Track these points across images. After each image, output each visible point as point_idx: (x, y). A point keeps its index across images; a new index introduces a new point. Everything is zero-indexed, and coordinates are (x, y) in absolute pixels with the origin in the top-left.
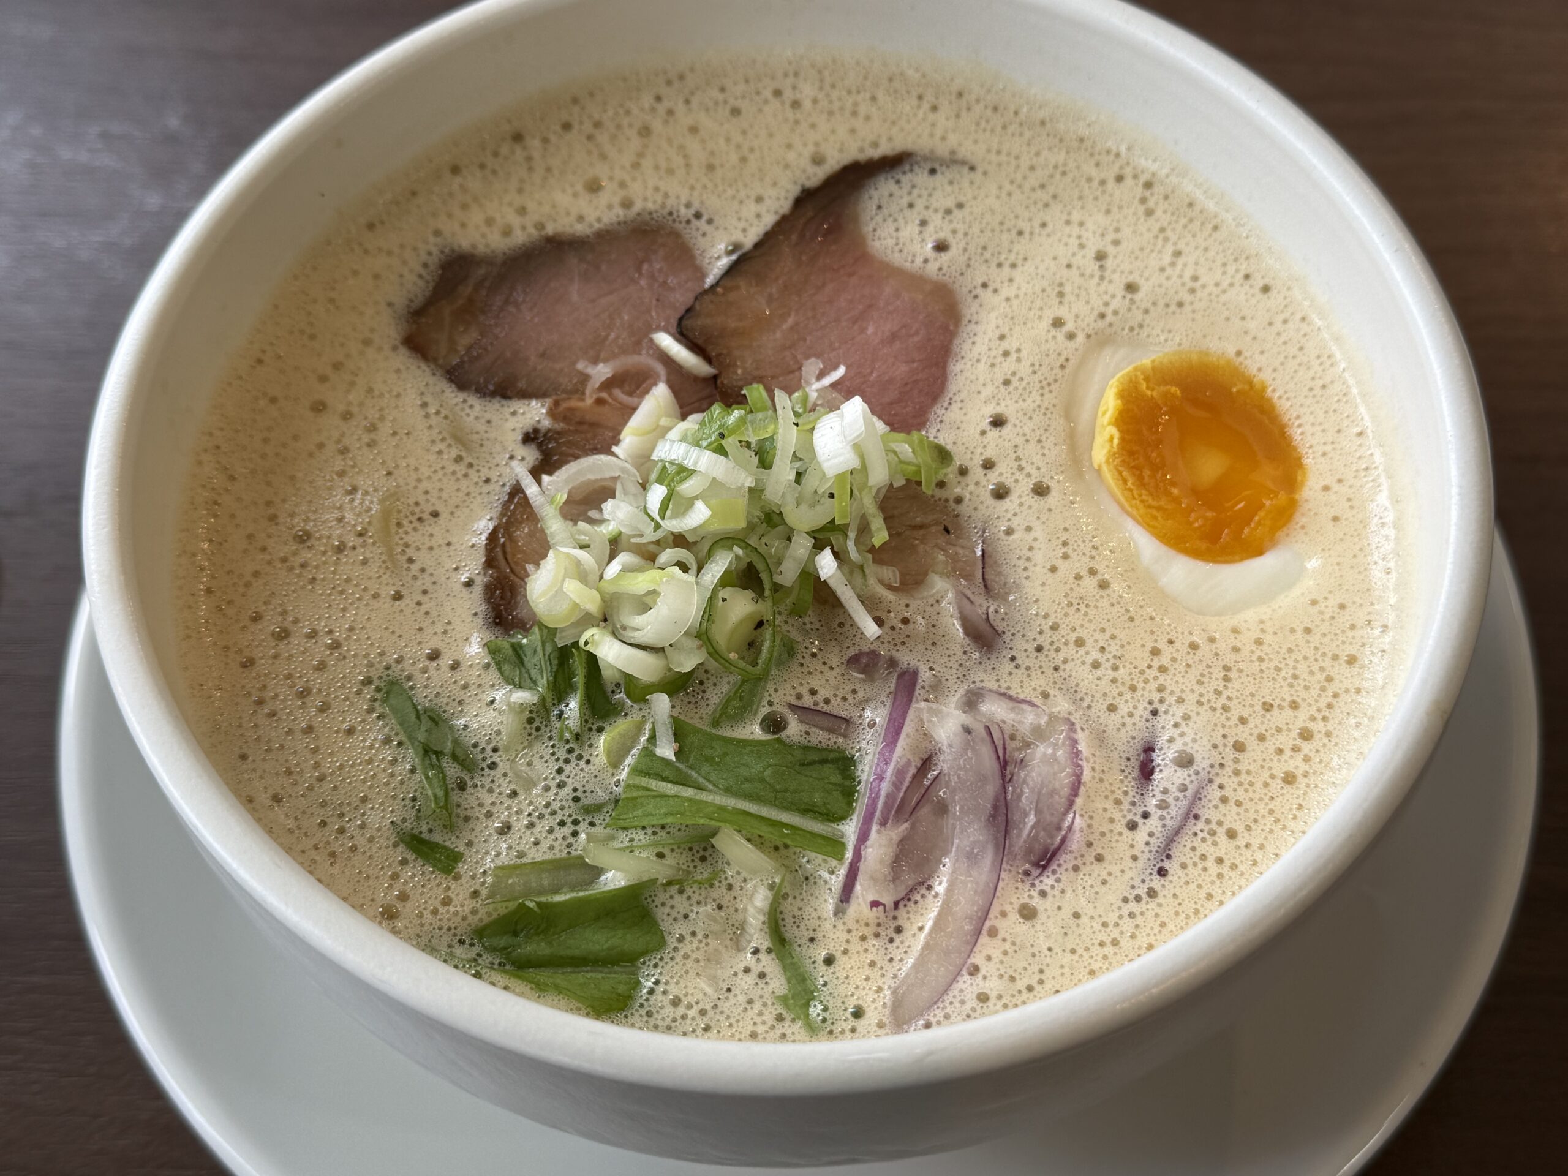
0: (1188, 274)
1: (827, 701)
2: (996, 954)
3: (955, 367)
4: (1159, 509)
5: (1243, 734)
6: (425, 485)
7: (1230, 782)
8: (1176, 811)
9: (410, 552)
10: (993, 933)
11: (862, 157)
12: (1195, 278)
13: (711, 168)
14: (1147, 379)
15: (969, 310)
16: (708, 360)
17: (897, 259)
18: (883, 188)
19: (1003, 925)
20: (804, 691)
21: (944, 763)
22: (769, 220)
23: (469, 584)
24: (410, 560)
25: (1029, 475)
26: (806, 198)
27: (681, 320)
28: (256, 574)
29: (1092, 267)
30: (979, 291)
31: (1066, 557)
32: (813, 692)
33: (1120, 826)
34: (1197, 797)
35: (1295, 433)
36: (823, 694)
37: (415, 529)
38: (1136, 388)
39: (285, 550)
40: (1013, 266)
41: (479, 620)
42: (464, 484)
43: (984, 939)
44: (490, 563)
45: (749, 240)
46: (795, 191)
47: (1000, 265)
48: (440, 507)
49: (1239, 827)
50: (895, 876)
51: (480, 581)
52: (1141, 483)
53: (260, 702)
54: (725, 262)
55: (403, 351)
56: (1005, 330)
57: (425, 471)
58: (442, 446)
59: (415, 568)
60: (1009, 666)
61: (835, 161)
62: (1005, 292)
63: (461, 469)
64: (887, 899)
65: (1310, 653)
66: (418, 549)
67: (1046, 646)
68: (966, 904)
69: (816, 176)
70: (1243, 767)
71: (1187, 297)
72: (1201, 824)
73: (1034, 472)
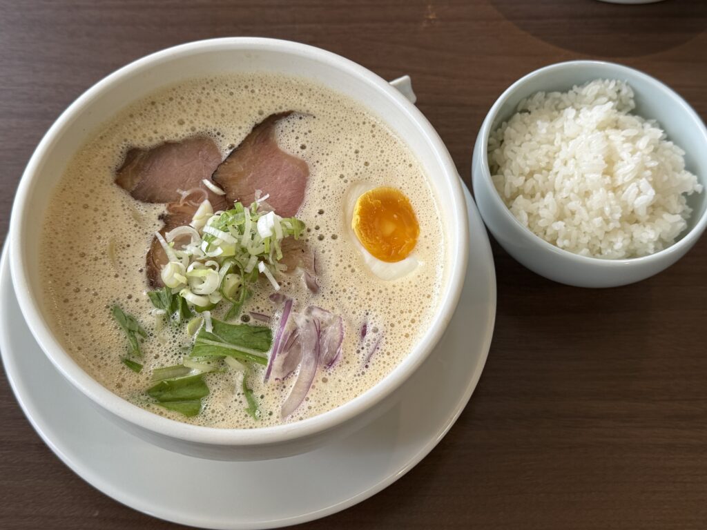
0: (385, 159)
1: (262, 311)
2: (314, 394)
3: (307, 192)
4: (372, 244)
5: (394, 321)
6: (125, 235)
7: (389, 337)
8: (372, 346)
9: (121, 260)
10: (314, 387)
11: (276, 112)
12: (388, 161)
13: (223, 115)
14: (370, 197)
15: (312, 170)
16: (223, 189)
17: (288, 152)
18: (283, 124)
19: (317, 385)
20: (255, 307)
21: (300, 332)
22: (244, 136)
23: (141, 271)
24: (121, 263)
25: (330, 232)
26: (257, 128)
27: (213, 175)
28: (67, 268)
29: (354, 156)
30: (316, 164)
31: (341, 261)
32: (258, 308)
33: (355, 352)
34: (379, 342)
35: (417, 216)
36: (261, 308)
37: (122, 252)
38: (367, 201)
39: (76, 260)
40: (327, 154)
41: (145, 284)
42: (138, 234)
43: (311, 389)
44: (148, 263)
45: (237, 144)
46: (253, 125)
47: (323, 154)
48: (130, 243)
49: (391, 352)
50: (283, 370)
51: (145, 270)
52: (367, 235)
53: (71, 315)
54: (228, 152)
55: (115, 185)
56: (324, 179)
57: (124, 230)
58: (130, 221)
59: (122, 265)
60: (322, 298)
61: (267, 113)
62: (325, 164)
63: (137, 228)
64: (280, 377)
65: (417, 294)
66: (123, 258)
67: (334, 292)
68: (306, 378)
69: (260, 119)
70: (393, 332)
71: (384, 167)
72: (379, 351)
73: (332, 231)
